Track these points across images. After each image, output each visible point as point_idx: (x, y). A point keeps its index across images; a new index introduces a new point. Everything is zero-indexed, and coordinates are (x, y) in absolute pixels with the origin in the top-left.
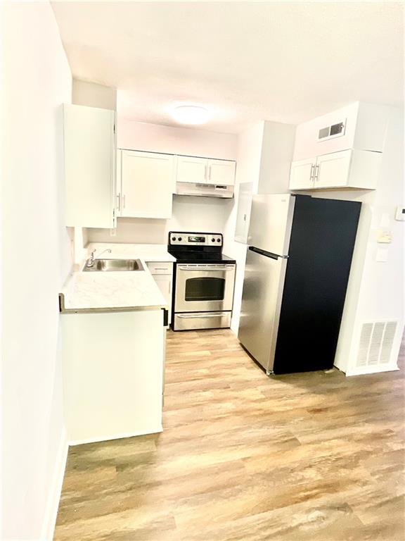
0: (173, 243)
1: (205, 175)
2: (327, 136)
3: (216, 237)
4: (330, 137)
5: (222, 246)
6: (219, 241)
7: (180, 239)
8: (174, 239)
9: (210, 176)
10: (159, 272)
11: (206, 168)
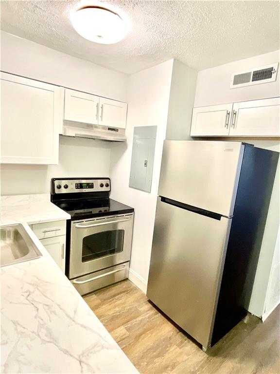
0: (57, 191)
1: (97, 115)
2: (248, 81)
3: (104, 182)
4: (251, 83)
5: (110, 191)
6: (107, 185)
7: (66, 187)
8: (59, 187)
9: (101, 117)
10: (48, 235)
11: (97, 106)
